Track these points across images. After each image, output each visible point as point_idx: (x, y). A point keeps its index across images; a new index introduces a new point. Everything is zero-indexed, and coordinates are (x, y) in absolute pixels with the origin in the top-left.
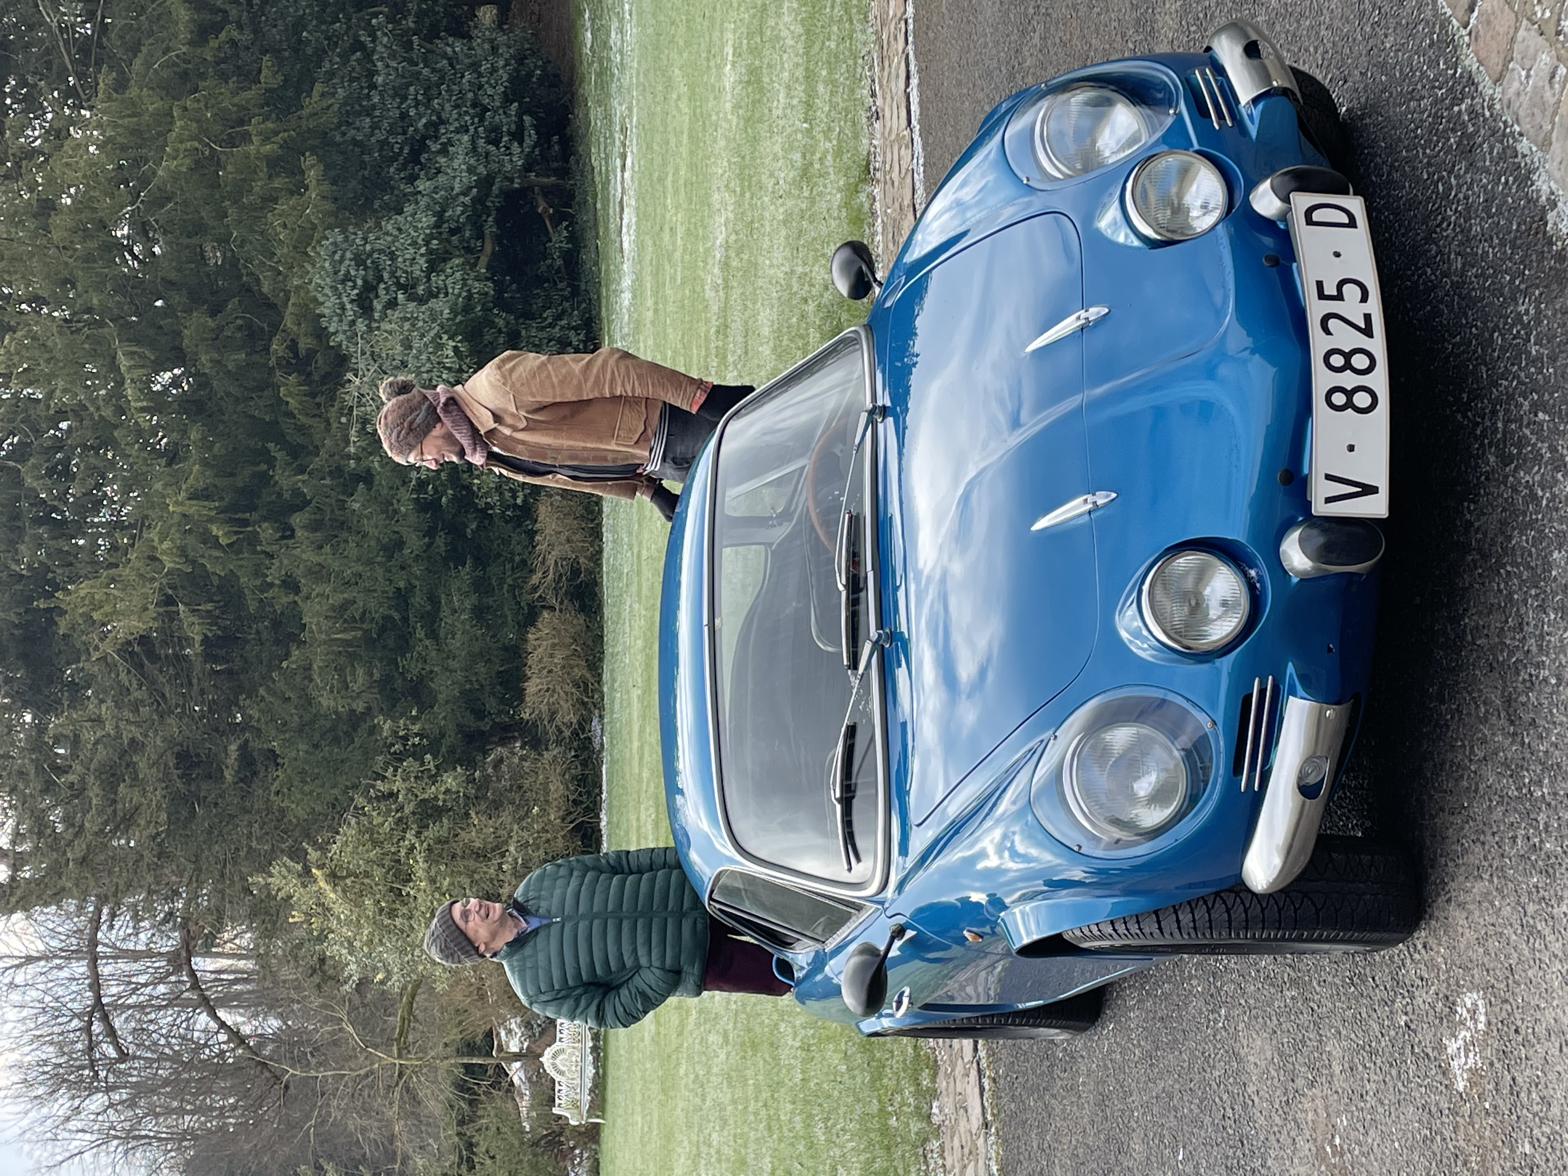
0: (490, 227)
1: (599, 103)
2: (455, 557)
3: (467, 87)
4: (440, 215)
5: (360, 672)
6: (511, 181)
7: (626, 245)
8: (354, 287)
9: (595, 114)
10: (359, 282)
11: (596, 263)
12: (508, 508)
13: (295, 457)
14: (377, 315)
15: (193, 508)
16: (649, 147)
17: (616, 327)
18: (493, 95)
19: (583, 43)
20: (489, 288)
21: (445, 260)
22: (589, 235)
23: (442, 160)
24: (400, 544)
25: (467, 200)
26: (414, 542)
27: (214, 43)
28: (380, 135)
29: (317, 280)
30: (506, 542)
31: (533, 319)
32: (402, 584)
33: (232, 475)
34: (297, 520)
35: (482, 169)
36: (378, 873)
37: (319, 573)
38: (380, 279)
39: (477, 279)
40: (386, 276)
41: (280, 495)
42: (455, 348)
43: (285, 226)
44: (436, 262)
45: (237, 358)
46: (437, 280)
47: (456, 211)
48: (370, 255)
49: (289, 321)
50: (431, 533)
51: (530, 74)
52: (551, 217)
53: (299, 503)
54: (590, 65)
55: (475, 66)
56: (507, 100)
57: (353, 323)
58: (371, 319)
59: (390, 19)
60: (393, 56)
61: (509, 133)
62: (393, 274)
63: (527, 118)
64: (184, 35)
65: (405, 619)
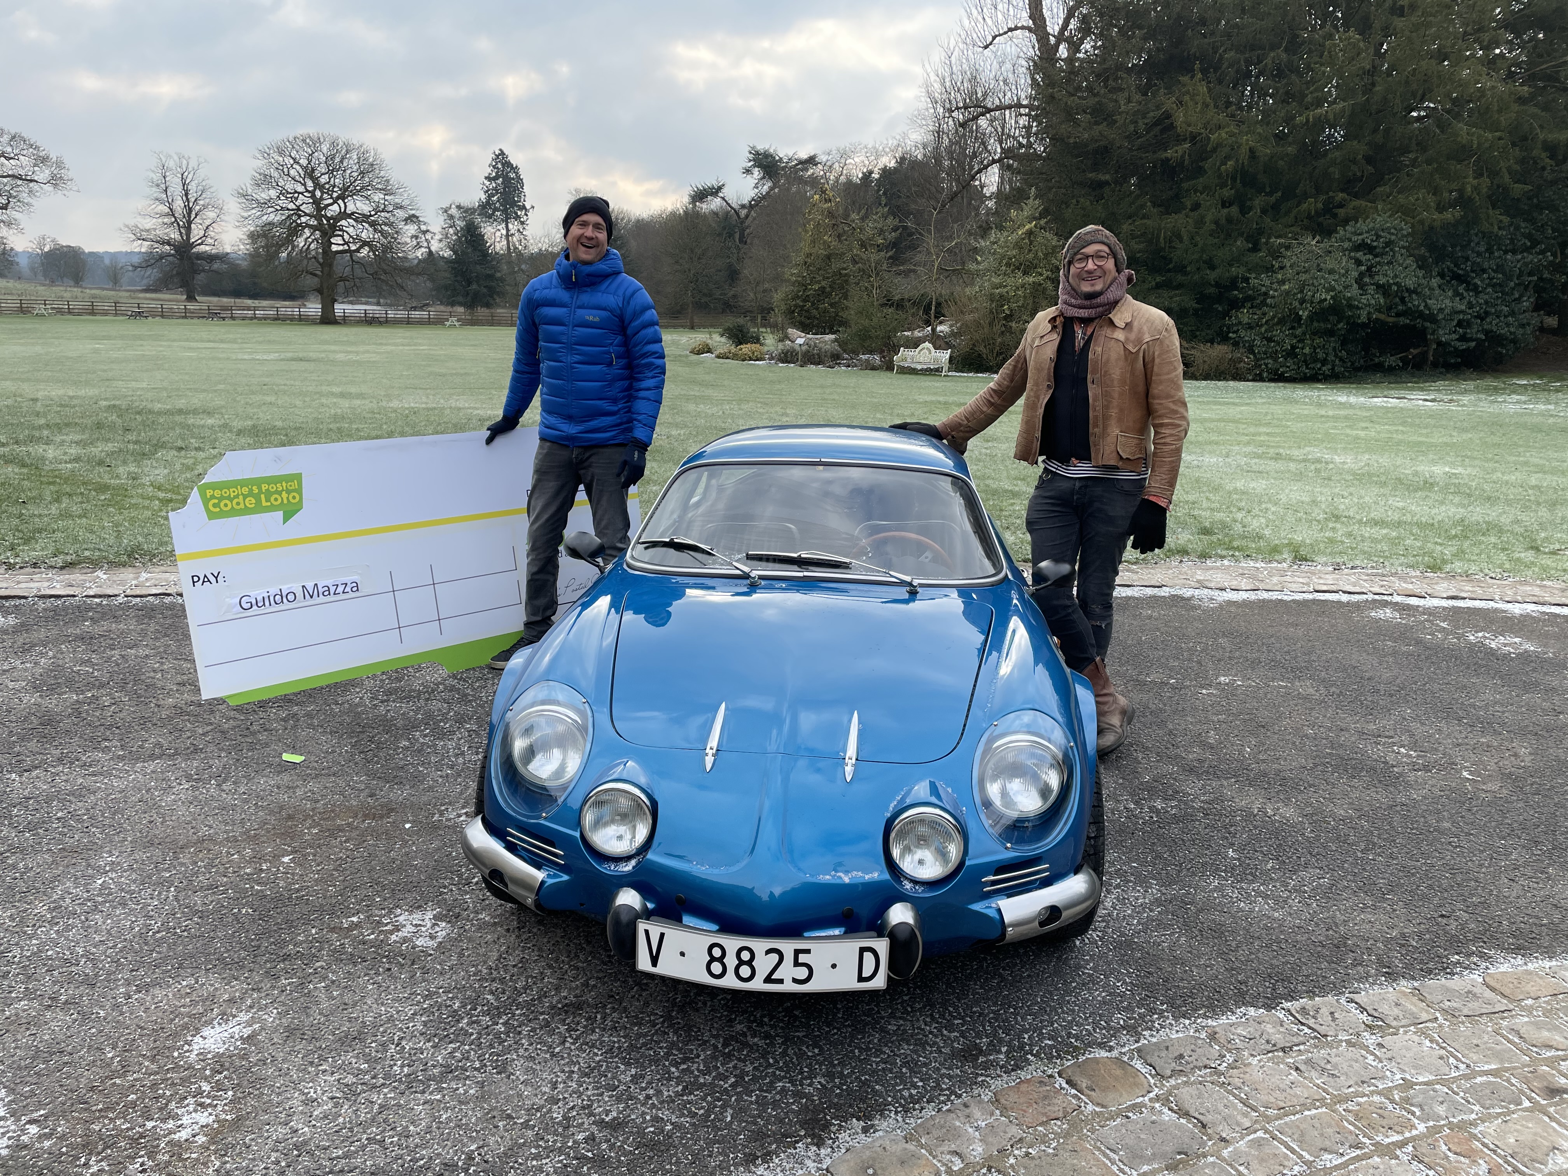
0: (1404, 321)
1: (1477, 387)
2: (1201, 298)
3: (1499, 308)
4: (1415, 291)
5: (1142, 246)
6: (1433, 334)
7: (1376, 400)
8: (1372, 241)
9: (1471, 385)
10: (1375, 244)
11: (1372, 382)
12: (1228, 328)
13: (1272, 208)
14: (1352, 254)
15: (1244, 151)
16: (1431, 416)
17: (1328, 392)
18: (1492, 324)
19: (1519, 378)
20: (1363, 319)
21: (1384, 294)
22: (1392, 378)
23: (1450, 293)
24: (1213, 268)
25: (1422, 308)
26: (1212, 276)
27: (1544, 155)
28: (1472, 256)
29: (1379, 219)
30: (1209, 327)
31: (1342, 345)
32: (1189, 269)
33: (1265, 172)
34: (1234, 210)
35: (1440, 316)
36: (1031, 256)
37: (1200, 222)
38: (1376, 256)
39: (1369, 313)
40: (1378, 259)
41: (1251, 199)
42: (1325, 300)
43: (1417, 199)
44: (1383, 289)
45: (1336, 172)
46: (1371, 289)
47: (1416, 302)
48: (1391, 250)
49: (1357, 203)
50: (1217, 285)
51: (1503, 346)
52: (1407, 356)
53: (1244, 210)
54: (1504, 383)
55: (1512, 313)
56: (1487, 333)
57: (1350, 240)
58: (1351, 251)
59: (1551, 263)
60: (1526, 264)
61: (1465, 333)
62: (1379, 263)
63: (1473, 344)
64: (1551, 137)
65: (1169, 271)
